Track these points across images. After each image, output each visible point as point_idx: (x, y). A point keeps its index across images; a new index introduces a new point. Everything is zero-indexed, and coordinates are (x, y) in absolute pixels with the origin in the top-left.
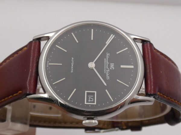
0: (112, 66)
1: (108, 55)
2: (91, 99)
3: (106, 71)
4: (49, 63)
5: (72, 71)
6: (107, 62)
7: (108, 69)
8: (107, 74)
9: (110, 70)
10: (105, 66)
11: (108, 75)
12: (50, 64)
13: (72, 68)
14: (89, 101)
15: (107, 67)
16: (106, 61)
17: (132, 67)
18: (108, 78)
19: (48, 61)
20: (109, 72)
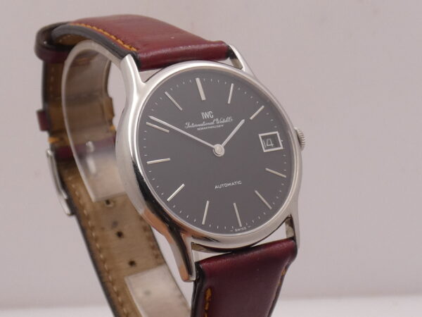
0: (206, 115)
5: (239, 183)
6: (202, 125)
7: (215, 122)
8: (224, 121)
9: (215, 117)
12: (241, 225)
13: (233, 184)
15: (212, 123)
16: (201, 127)
18: (229, 119)
19: (236, 230)
20: (219, 119)
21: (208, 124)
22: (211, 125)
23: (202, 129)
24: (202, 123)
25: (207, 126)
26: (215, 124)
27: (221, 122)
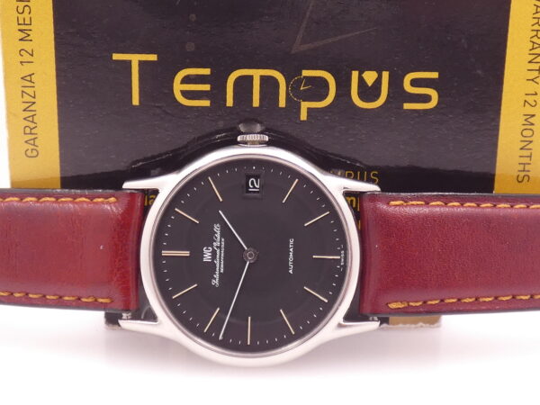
0: (207, 257)
4: (340, 260)
5: (292, 241)
6: (218, 265)
7: (217, 247)
8: (218, 236)
9: (212, 246)
10: (222, 255)
12: (339, 257)
13: (291, 250)
15: (218, 251)
16: (220, 266)
17: (165, 253)
18: (217, 228)
19: (342, 264)
20: (215, 241)
21: (218, 256)
23: (222, 266)
24: (215, 264)
25: (220, 259)
27: (219, 241)
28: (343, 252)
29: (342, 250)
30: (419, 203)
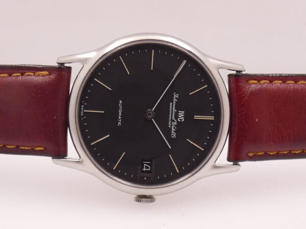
1: (176, 96)
2: (147, 167)
3: (171, 123)
4: (84, 109)
6: (174, 108)
7: (174, 121)
8: (173, 129)
9: (178, 122)
10: (170, 115)
11: (174, 131)
13: (120, 118)
14: (144, 169)
15: (173, 118)
16: (172, 107)
17: (212, 118)
18: (174, 135)
19: (83, 106)
20: (175, 125)
21: (174, 114)
22: (172, 116)
23: (171, 107)
24: (176, 109)
25: (172, 113)
26: (172, 121)
27: (173, 126)
28: (82, 115)
29: (83, 116)
30: (23, 148)
